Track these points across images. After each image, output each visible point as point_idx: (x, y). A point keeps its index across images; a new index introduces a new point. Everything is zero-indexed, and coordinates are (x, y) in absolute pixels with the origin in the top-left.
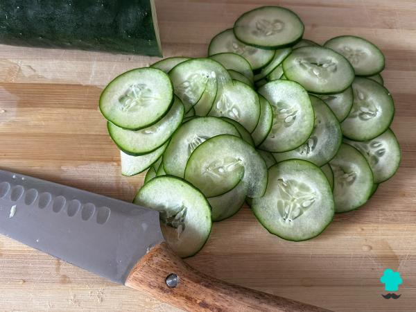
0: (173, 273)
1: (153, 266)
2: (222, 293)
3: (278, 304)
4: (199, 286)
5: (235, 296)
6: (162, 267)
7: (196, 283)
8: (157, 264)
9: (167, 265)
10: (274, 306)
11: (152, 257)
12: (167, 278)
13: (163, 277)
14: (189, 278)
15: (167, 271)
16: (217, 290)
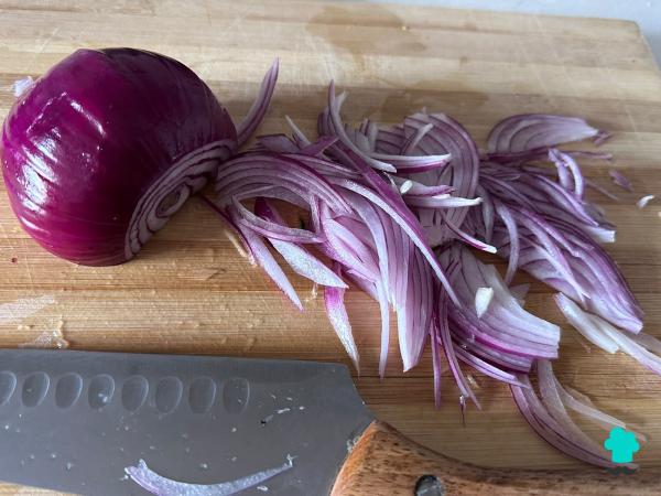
0: (425, 473)
1: (381, 470)
2: (535, 488)
3: (644, 482)
4: (485, 486)
5: (562, 487)
6: (399, 468)
7: (478, 481)
8: (386, 462)
9: (407, 461)
10: (639, 487)
11: (370, 452)
12: (417, 487)
13: (408, 488)
14: (462, 476)
15: (413, 473)
16: (524, 485)
